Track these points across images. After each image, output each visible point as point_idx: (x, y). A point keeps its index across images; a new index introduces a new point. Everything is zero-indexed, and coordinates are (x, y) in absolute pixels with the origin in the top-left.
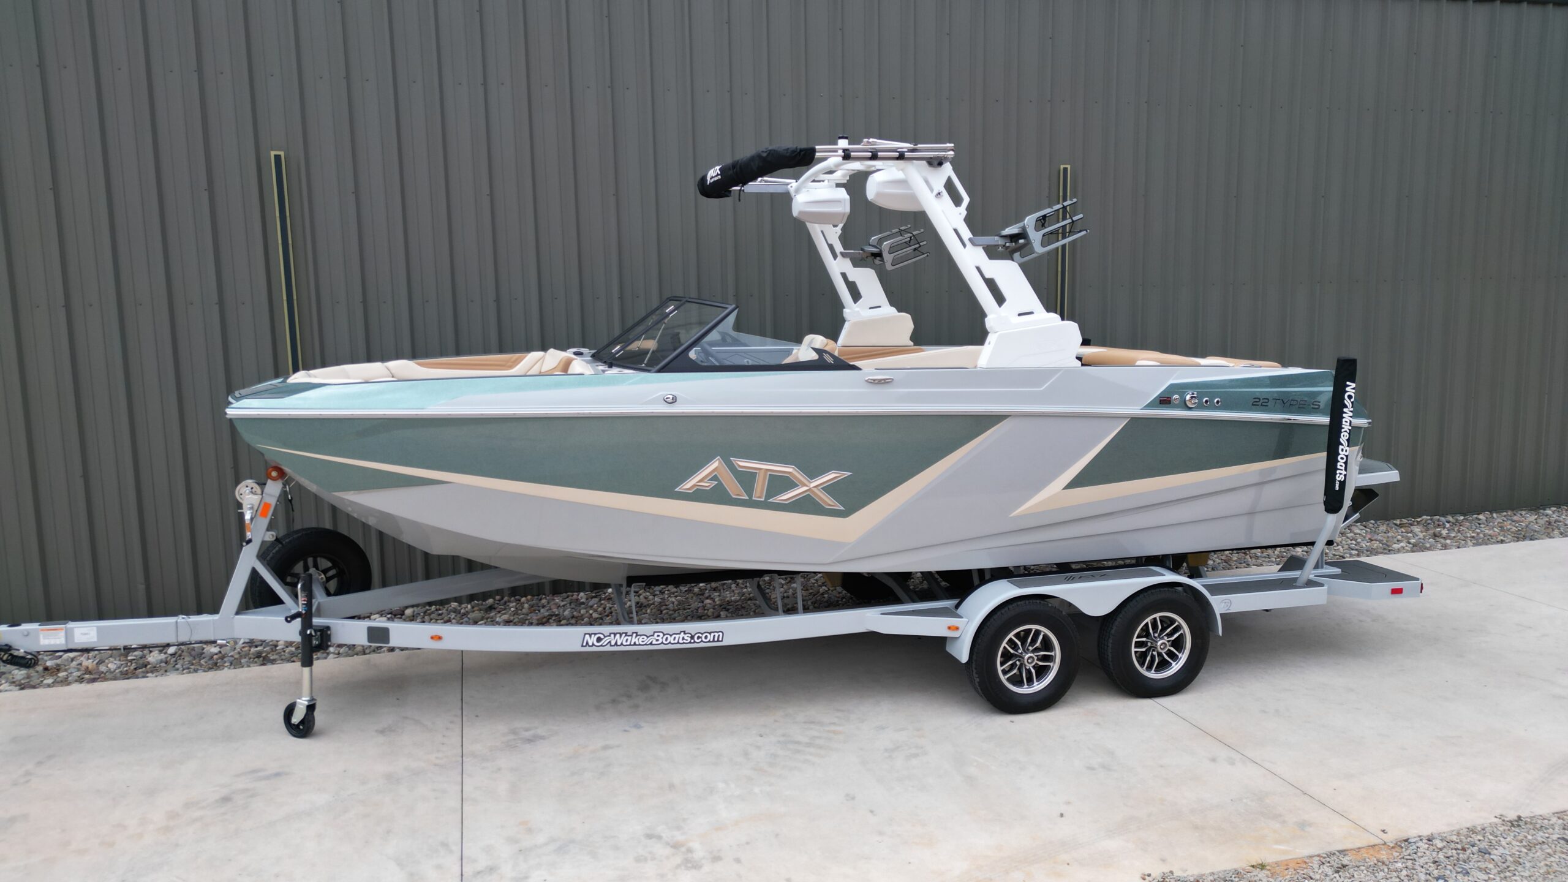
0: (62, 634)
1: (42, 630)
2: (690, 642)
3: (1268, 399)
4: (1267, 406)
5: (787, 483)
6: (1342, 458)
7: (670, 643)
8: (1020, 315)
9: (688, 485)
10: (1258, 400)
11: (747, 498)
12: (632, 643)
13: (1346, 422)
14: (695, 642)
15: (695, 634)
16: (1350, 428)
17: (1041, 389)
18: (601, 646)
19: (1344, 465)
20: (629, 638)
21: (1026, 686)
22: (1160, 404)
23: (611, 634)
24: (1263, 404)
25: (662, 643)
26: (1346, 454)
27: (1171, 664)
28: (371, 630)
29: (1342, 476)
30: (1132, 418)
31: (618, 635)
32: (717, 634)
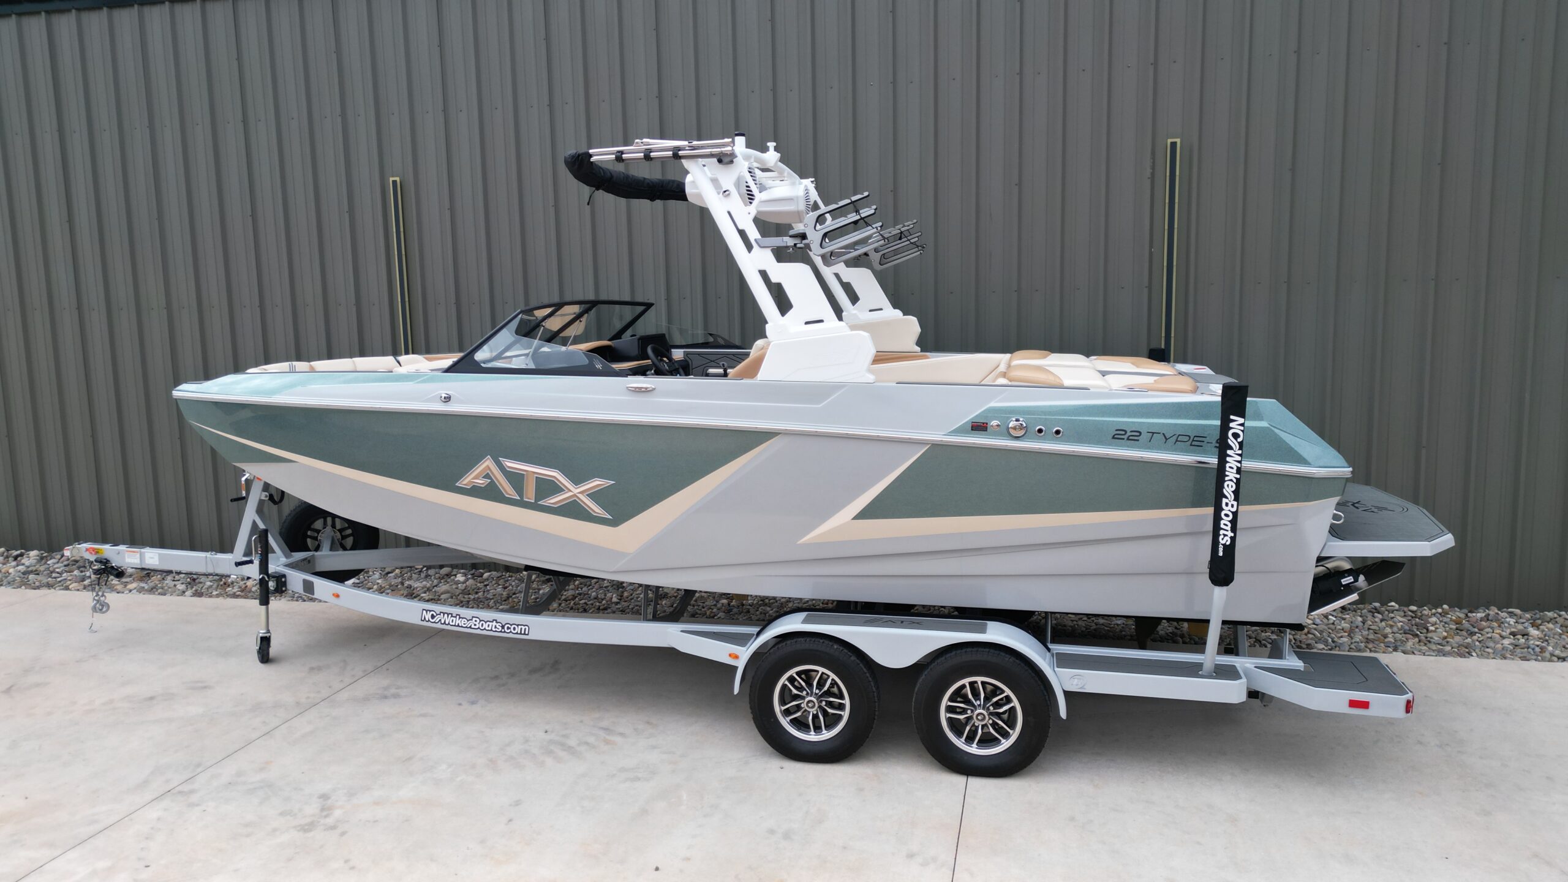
0: (138, 555)
1: (127, 551)
2: (501, 632)
3: (1140, 433)
4: (1138, 440)
5: (553, 488)
6: (1227, 515)
7: (485, 629)
8: (807, 323)
9: (466, 481)
10: (1123, 433)
11: (519, 498)
12: (457, 624)
13: (1231, 467)
14: (505, 632)
15: (506, 624)
16: (1238, 476)
17: (821, 405)
18: (434, 622)
19: (1229, 524)
20: (454, 619)
21: (812, 733)
22: (972, 430)
23: (441, 612)
24: (1131, 438)
25: (479, 628)
26: (1234, 509)
27: (1001, 741)
28: (305, 581)
29: (1226, 538)
30: (933, 444)
31: (446, 615)
32: (523, 628)
